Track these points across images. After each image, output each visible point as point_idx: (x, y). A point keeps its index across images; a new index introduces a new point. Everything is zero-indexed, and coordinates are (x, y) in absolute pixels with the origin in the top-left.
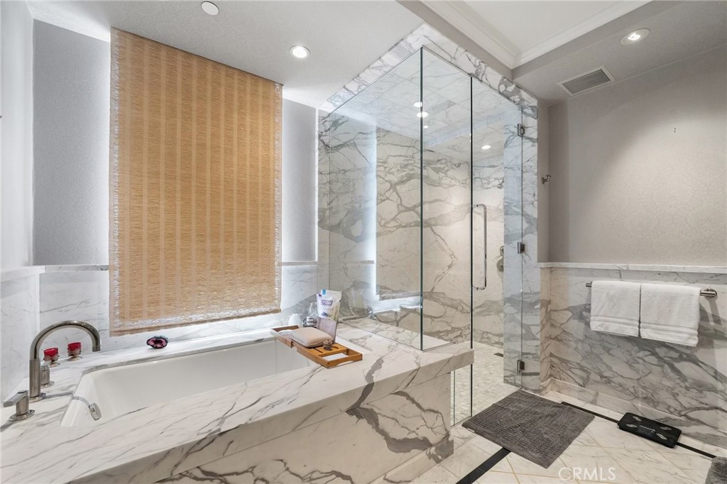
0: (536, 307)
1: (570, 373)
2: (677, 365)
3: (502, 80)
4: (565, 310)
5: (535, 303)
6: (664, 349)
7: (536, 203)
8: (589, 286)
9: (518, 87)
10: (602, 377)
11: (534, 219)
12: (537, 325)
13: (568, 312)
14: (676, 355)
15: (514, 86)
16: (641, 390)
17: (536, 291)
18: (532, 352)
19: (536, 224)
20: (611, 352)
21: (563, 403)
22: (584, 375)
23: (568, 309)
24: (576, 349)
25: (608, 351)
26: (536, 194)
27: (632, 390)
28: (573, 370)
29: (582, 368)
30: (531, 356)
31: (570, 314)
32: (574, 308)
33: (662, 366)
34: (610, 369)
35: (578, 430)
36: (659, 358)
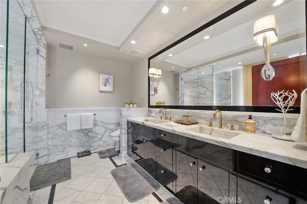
0: (45, 128)
1: (58, 149)
2: (88, 134)
3: (39, 28)
4: (55, 126)
5: (45, 126)
6: (86, 131)
7: (45, 84)
8: (65, 116)
9: (43, 34)
10: (69, 145)
11: (44, 91)
12: (45, 135)
13: (56, 127)
14: (88, 131)
15: (42, 33)
16: (80, 144)
17: (45, 121)
18: (43, 147)
19: (45, 93)
20: (72, 136)
21: (58, 160)
22: (63, 147)
23: (56, 126)
24: (60, 139)
25: (71, 136)
26: (45, 81)
27: (78, 146)
28: (59, 148)
29: (62, 145)
30: (42, 149)
31: (57, 127)
32: (59, 125)
33: (85, 136)
34: (71, 142)
35: (70, 164)
36: (85, 134)
